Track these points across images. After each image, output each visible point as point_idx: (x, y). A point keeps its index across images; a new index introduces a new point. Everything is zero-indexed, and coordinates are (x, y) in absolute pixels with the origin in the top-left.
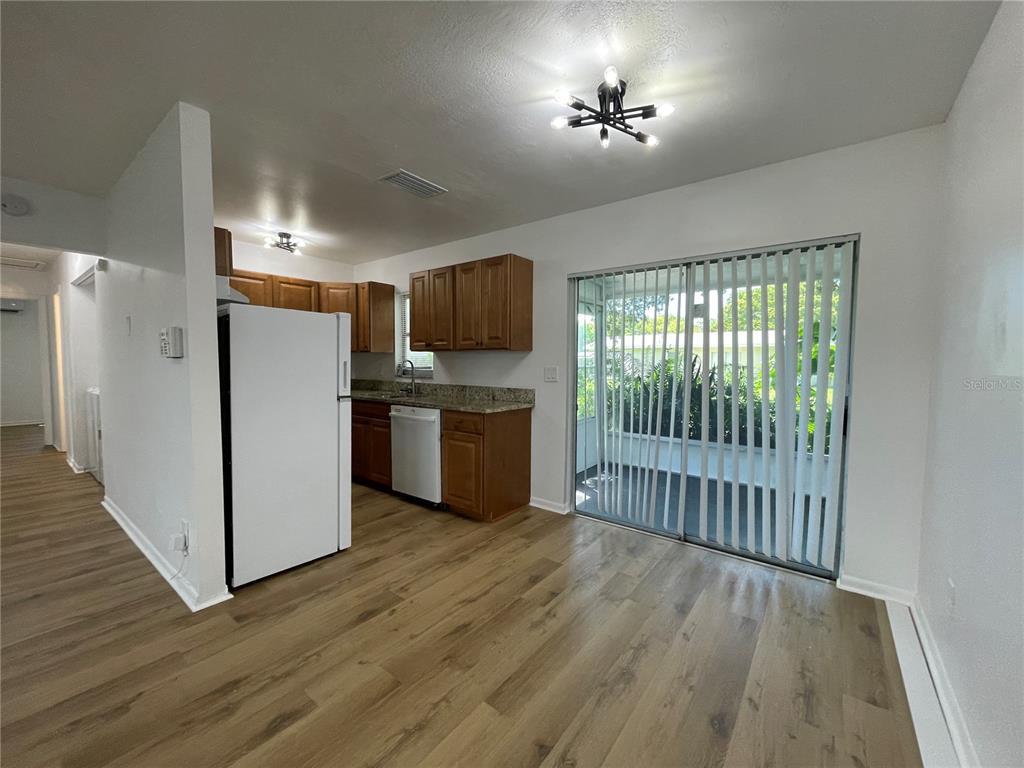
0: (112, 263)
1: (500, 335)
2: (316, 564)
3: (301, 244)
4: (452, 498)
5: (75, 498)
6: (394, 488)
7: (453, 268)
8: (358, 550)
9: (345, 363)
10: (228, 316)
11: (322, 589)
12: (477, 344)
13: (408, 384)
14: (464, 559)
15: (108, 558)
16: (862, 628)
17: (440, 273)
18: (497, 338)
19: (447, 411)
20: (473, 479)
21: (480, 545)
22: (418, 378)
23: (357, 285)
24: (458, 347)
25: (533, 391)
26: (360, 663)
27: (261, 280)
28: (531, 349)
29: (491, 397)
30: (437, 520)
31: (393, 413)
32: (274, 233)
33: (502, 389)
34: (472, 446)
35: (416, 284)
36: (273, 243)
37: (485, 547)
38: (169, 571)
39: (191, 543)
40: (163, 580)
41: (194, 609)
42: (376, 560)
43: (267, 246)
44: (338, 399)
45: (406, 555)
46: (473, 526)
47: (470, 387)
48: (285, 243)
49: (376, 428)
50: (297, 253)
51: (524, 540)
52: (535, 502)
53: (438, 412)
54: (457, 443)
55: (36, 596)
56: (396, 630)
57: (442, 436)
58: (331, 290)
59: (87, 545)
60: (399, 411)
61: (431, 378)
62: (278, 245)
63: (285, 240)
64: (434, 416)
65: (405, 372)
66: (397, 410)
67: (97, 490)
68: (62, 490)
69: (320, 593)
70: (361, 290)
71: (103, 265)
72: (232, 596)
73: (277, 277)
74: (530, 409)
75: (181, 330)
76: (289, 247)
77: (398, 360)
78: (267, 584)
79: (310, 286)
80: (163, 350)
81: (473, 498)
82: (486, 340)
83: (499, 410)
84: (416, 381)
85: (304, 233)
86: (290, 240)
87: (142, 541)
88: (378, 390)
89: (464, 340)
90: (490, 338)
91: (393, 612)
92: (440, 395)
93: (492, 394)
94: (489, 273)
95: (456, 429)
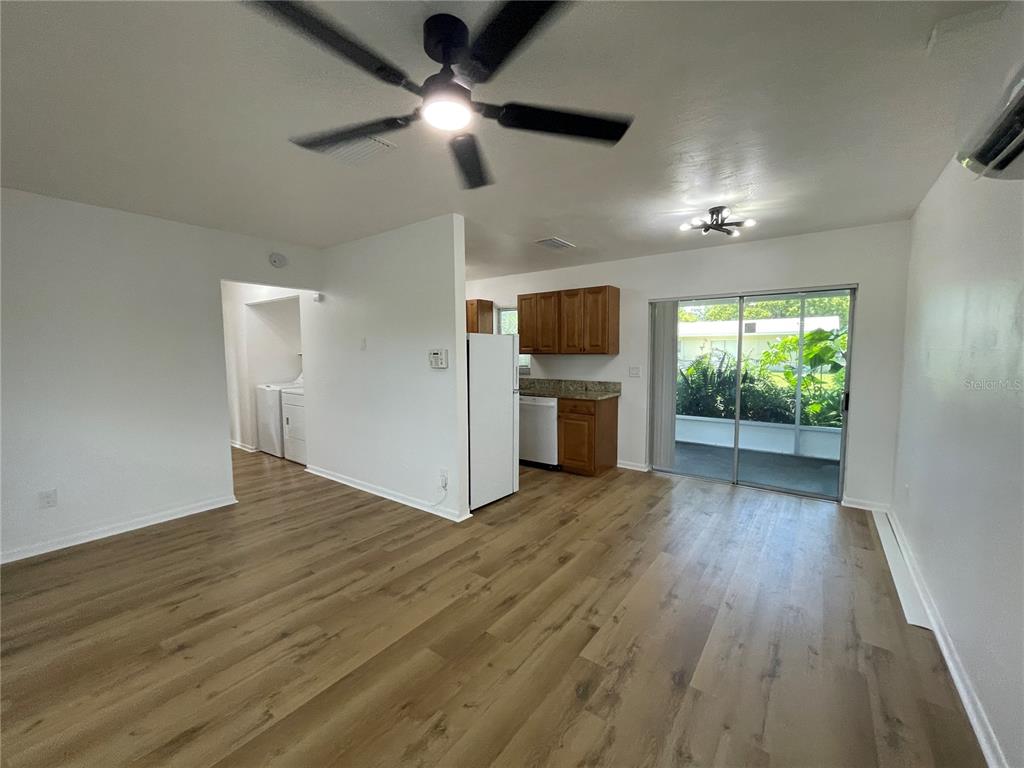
1: (600, 343)
4: (565, 461)
7: (559, 293)
8: (523, 492)
12: (579, 349)
16: (859, 523)
17: (546, 296)
18: (597, 346)
19: (562, 399)
20: (586, 446)
21: (602, 489)
24: (562, 352)
25: (620, 384)
28: (618, 353)
29: (583, 388)
33: (593, 382)
34: (586, 423)
40: (416, 509)
41: (458, 521)
44: (513, 392)
46: (586, 480)
47: (565, 381)
51: (628, 487)
52: (621, 464)
53: (555, 399)
54: (573, 421)
57: (559, 417)
61: (529, 374)
64: (553, 402)
71: (320, 299)
72: (472, 515)
74: (617, 398)
80: (434, 363)
81: (586, 460)
82: (587, 346)
83: (604, 398)
89: (567, 346)
90: (592, 346)
91: (578, 520)
92: (538, 387)
93: (585, 386)
94: (590, 298)
95: (572, 412)
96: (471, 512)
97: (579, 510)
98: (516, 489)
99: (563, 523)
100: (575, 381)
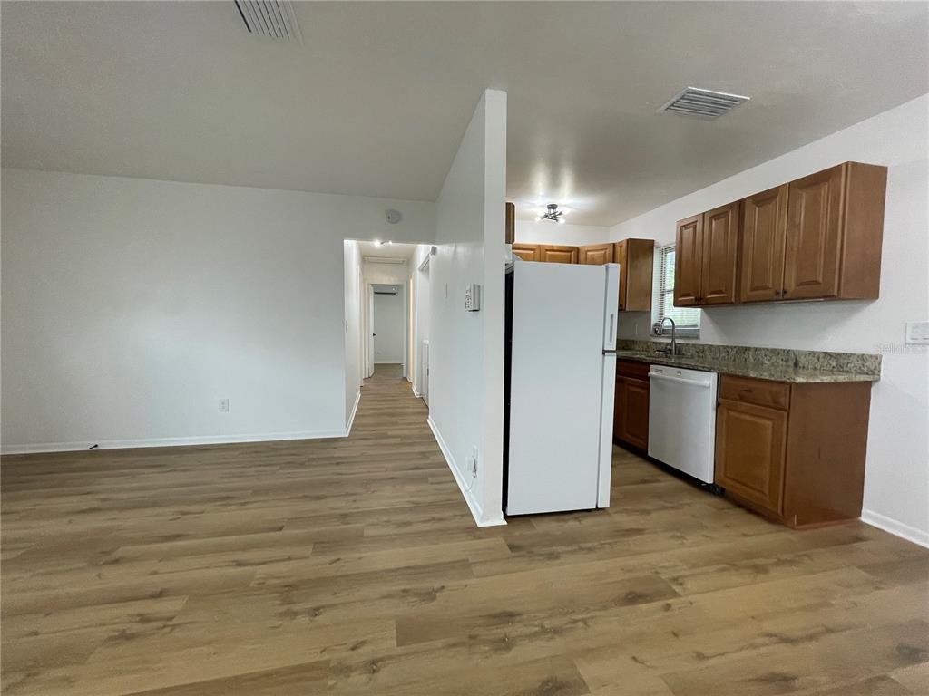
0: (439, 247)
1: (821, 279)
2: (576, 515)
3: (566, 211)
4: (729, 482)
5: (414, 414)
6: (650, 455)
7: (740, 203)
8: (617, 512)
9: (612, 316)
10: (513, 273)
11: (583, 545)
12: (777, 293)
13: (668, 344)
14: (760, 570)
15: (428, 462)
17: (718, 214)
18: (816, 283)
19: (727, 375)
20: (768, 466)
21: (784, 557)
22: (681, 337)
23: (614, 245)
24: (743, 298)
25: (877, 359)
26: (634, 658)
27: (531, 250)
28: (878, 297)
29: (791, 363)
30: (709, 504)
31: (652, 373)
32: (542, 206)
33: (812, 354)
34: (769, 423)
35: (685, 232)
36: (543, 214)
37: (791, 562)
38: (464, 486)
39: (479, 466)
40: (459, 491)
41: (480, 524)
42: (639, 531)
43: (538, 219)
44: (604, 354)
45: (673, 537)
47: (756, 349)
48: (552, 213)
49: (631, 388)
50: (562, 221)
52: (868, 516)
53: (714, 376)
54: (743, 416)
55: (392, 478)
56: (675, 635)
57: (718, 405)
58: (589, 253)
59: (417, 449)
60: (661, 371)
61: (697, 337)
62: (546, 216)
63: (552, 211)
64: (709, 380)
65: (664, 332)
66: (657, 371)
67: (425, 410)
68: (408, 407)
69: (581, 549)
70: (618, 249)
71: (434, 251)
72: (506, 523)
73: (543, 246)
74: (869, 384)
75: (479, 287)
76: (555, 217)
77: (654, 319)
78: (533, 521)
79: (571, 251)
80: (467, 305)
82: (793, 287)
83: (818, 381)
84: (677, 341)
85: (570, 200)
86: (557, 210)
87: (448, 455)
88: (630, 349)
89: (753, 289)
90: (802, 284)
91: (668, 607)
92: (709, 358)
93: (793, 360)
94: (804, 197)
95: (742, 399)
96: (506, 517)
97: (690, 585)
98: (604, 503)
99: (633, 598)
100: (774, 351)
